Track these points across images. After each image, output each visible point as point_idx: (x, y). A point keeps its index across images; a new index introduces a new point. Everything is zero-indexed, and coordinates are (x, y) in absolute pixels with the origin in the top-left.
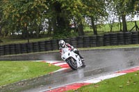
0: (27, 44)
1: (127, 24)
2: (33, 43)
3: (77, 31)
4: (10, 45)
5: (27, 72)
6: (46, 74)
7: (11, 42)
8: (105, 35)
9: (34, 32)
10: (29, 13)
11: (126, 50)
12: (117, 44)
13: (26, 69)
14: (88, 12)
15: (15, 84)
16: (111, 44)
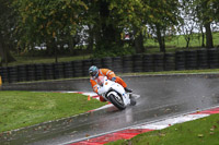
0: (53, 65)
1: (214, 36)
2: (64, 64)
3: (134, 45)
4: (27, 66)
5: (52, 110)
6: (82, 112)
7: (29, 62)
8: (178, 53)
9: (66, 46)
10: (58, 16)
11: (210, 77)
12: (197, 68)
13: (51, 104)
14: (151, 16)
15: (33, 128)
16: (188, 67)
